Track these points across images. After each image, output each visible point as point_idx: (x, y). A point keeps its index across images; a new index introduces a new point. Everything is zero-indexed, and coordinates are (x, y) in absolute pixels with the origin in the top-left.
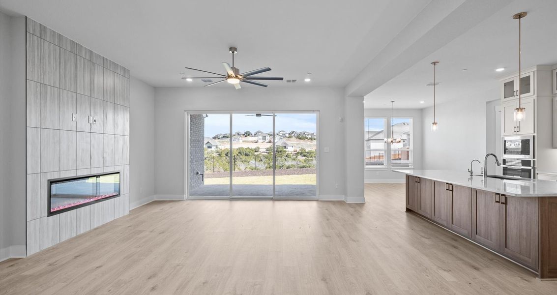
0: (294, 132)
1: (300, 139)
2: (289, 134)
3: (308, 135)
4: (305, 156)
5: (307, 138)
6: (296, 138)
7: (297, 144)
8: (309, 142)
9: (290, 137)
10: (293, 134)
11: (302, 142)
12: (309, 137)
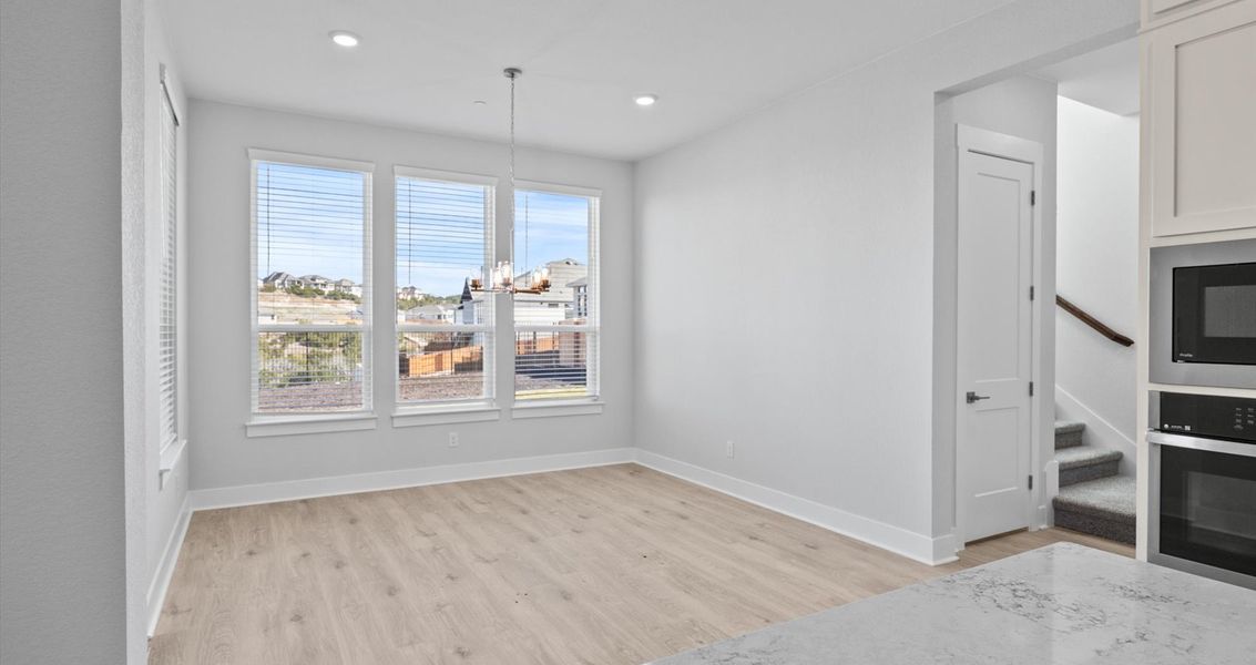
0: (279, 275)
1: (300, 294)
2: (265, 280)
3: (324, 285)
4: (308, 343)
5: (321, 293)
6: (288, 291)
7: (290, 310)
8: (327, 306)
9: (271, 289)
10: (277, 281)
11: (305, 303)
12: (327, 291)
